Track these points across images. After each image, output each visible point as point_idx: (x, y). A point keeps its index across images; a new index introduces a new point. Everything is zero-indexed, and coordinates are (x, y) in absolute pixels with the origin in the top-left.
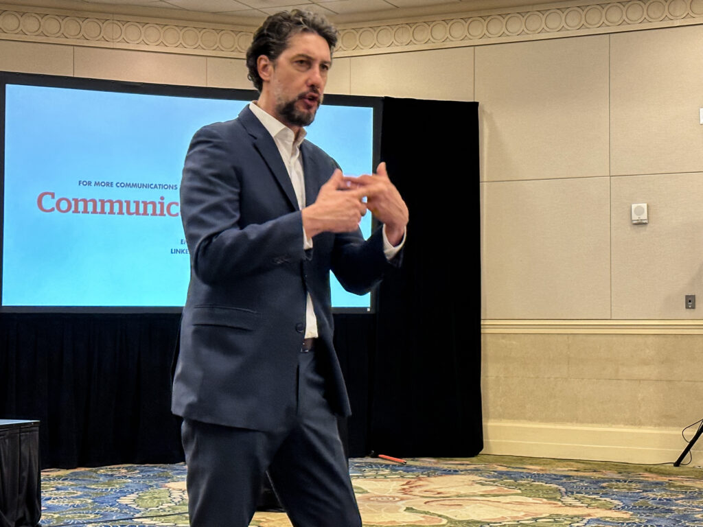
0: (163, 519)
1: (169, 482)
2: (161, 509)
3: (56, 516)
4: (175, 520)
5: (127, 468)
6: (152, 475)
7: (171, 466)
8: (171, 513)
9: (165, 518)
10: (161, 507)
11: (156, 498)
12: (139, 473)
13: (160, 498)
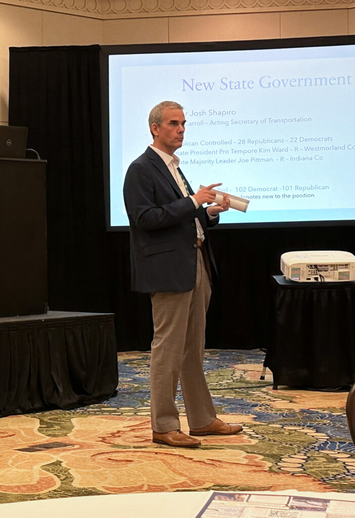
0: (216, 392)
1: (238, 364)
2: (219, 384)
3: (136, 385)
4: (225, 393)
5: (210, 352)
6: (228, 358)
7: (248, 351)
8: (226, 387)
9: (218, 391)
10: (220, 382)
11: (221, 376)
12: (218, 356)
13: (224, 376)
